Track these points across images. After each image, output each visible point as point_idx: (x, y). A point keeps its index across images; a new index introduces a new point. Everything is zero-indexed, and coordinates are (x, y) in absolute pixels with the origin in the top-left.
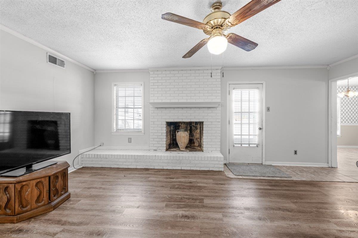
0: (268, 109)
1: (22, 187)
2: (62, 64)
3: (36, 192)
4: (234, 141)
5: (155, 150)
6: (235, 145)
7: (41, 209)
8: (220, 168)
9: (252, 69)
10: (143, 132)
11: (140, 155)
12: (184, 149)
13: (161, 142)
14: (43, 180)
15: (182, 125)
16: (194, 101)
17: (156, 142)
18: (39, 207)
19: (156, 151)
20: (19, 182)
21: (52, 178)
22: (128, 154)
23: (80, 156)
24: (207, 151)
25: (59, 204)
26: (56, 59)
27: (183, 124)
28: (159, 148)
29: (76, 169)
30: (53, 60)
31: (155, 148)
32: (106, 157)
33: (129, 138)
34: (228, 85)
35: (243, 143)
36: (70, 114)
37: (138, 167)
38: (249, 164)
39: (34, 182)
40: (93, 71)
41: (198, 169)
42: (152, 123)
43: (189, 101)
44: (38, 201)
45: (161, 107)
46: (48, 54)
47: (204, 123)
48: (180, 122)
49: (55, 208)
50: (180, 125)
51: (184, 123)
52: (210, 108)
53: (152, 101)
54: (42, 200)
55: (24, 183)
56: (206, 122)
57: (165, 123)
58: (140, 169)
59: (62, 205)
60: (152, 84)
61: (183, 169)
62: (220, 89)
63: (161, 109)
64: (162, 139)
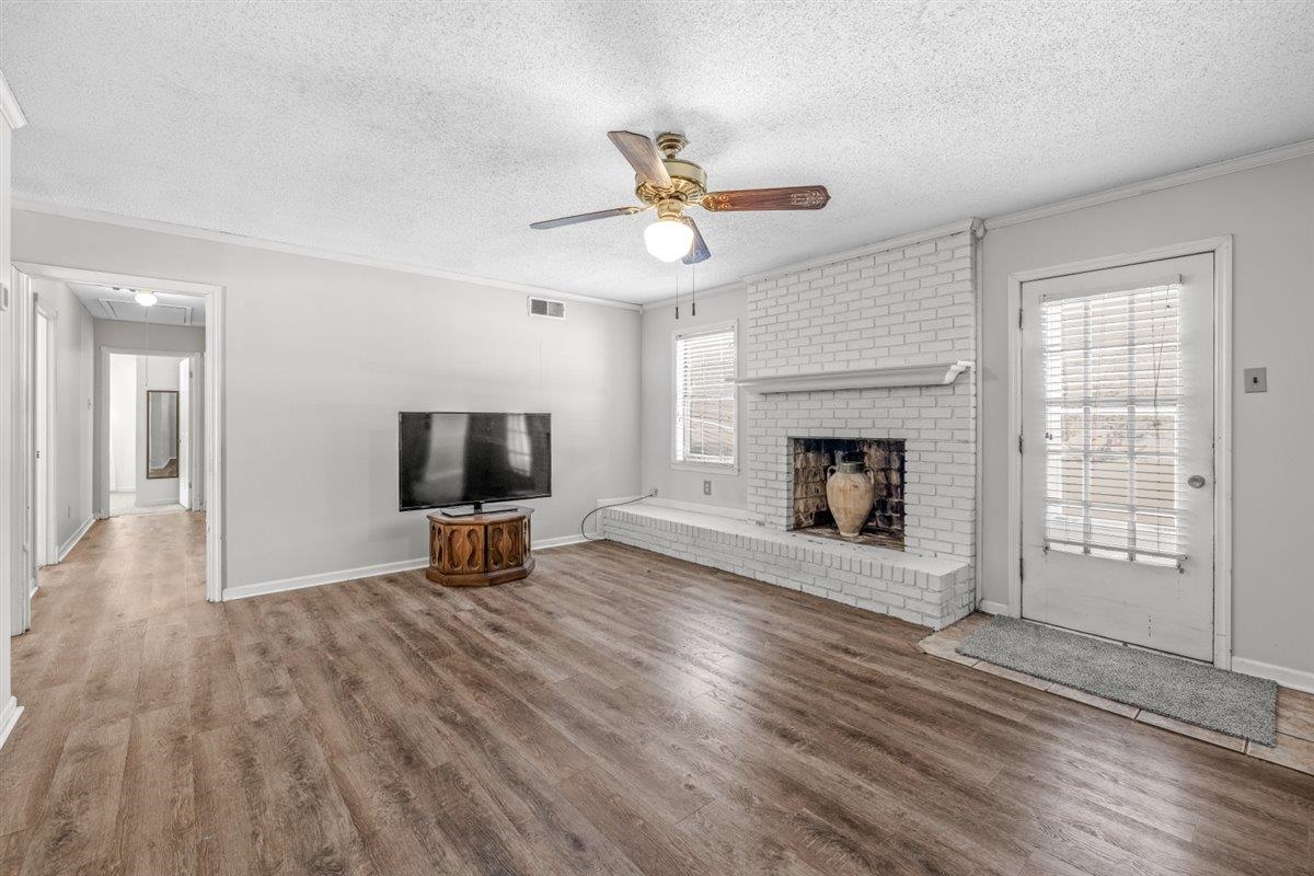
0: (1256, 381)
1: (453, 532)
2: (558, 310)
3: (468, 548)
4: (1045, 529)
5: (760, 524)
6: (1053, 546)
7: (473, 577)
8: (929, 616)
9: (1143, 193)
10: (736, 467)
11: (704, 530)
12: (851, 535)
13: (773, 502)
14: (477, 528)
15: (872, 451)
16: (870, 365)
17: (763, 500)
18: (472, 573)
19: (762, 528)
20: (449, 524)
21: (490, 528)
22: (685, 523)
23: (600, 513)
24: (916, 551)
25: (502, 580)
26: (545, 303)
27: (874, 447)
28: (772, 519)
29: (586, 540)
30: (539, 307)
31: (760, 518)
32: (639, 522)
33: (705, 482)
34: (1014, 288)
35: (1095, 540)
36: (549, 415)
37: (700, 562)
38: (1125, 644)
39: (466, 529)
40: (637, 308)
41: (851, 602)
42: (753, 440)
43: (854, 366)
44: (471, 561)
45: (774, 391)
46: (531, 298)
47: (907, 446)
48: (864, 441)
49: (493, 583)
50: (865, 449)
51: (879, 442)
52: (928, 387)
53: (751, 375)
54: (478, 564)
55: (454, 527)
56: (915, 440)
57: (785, 442)
58: (704, 566)
59: (507, 585)
60: (753, 323)
61: (806, 589)
62: (970, 309)
63: (774, 396)
64: (777, 490)
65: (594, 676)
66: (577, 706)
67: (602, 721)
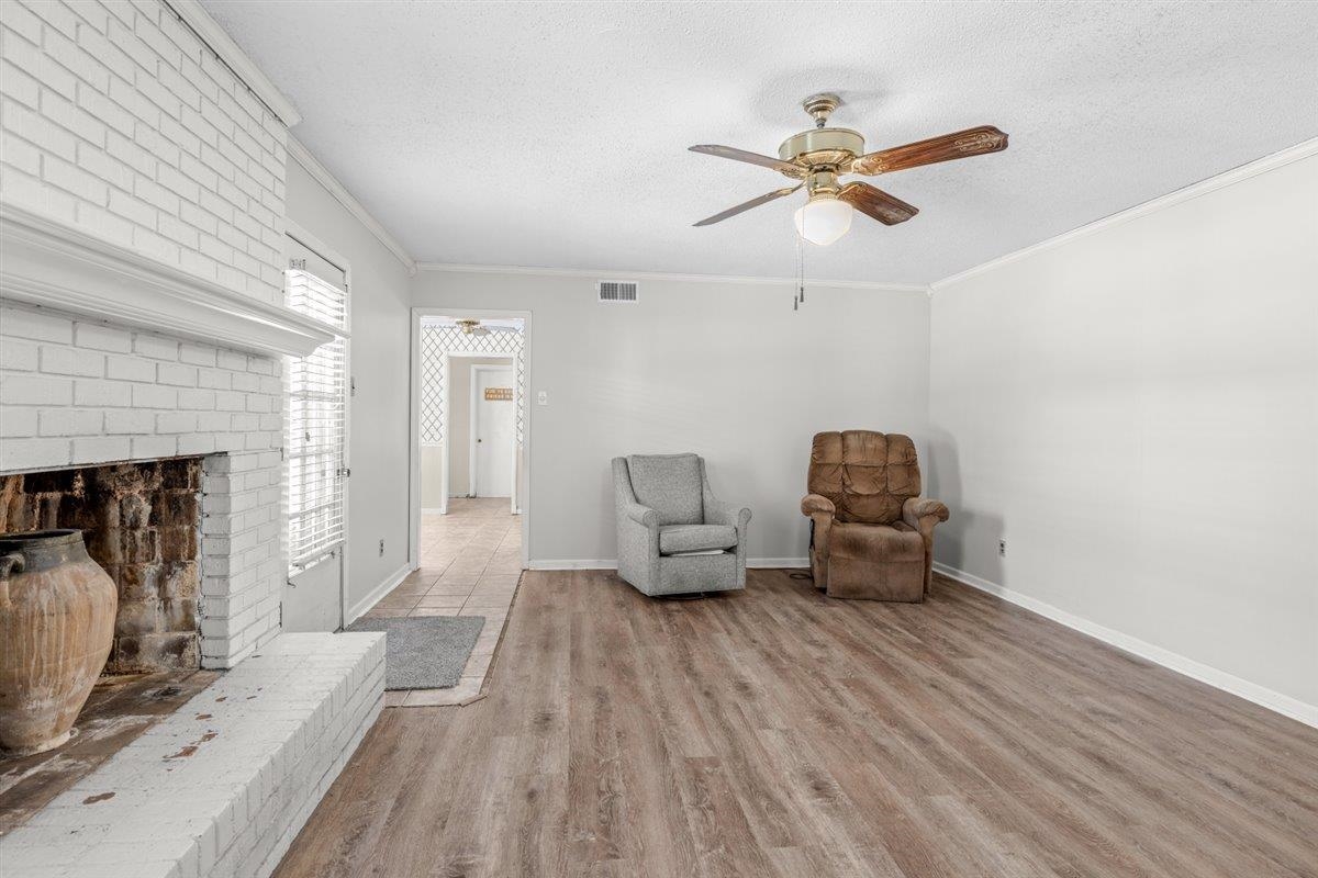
24: (242, 656)
65: (892, 788)
66: (924, 759)
67: (898, 737)
